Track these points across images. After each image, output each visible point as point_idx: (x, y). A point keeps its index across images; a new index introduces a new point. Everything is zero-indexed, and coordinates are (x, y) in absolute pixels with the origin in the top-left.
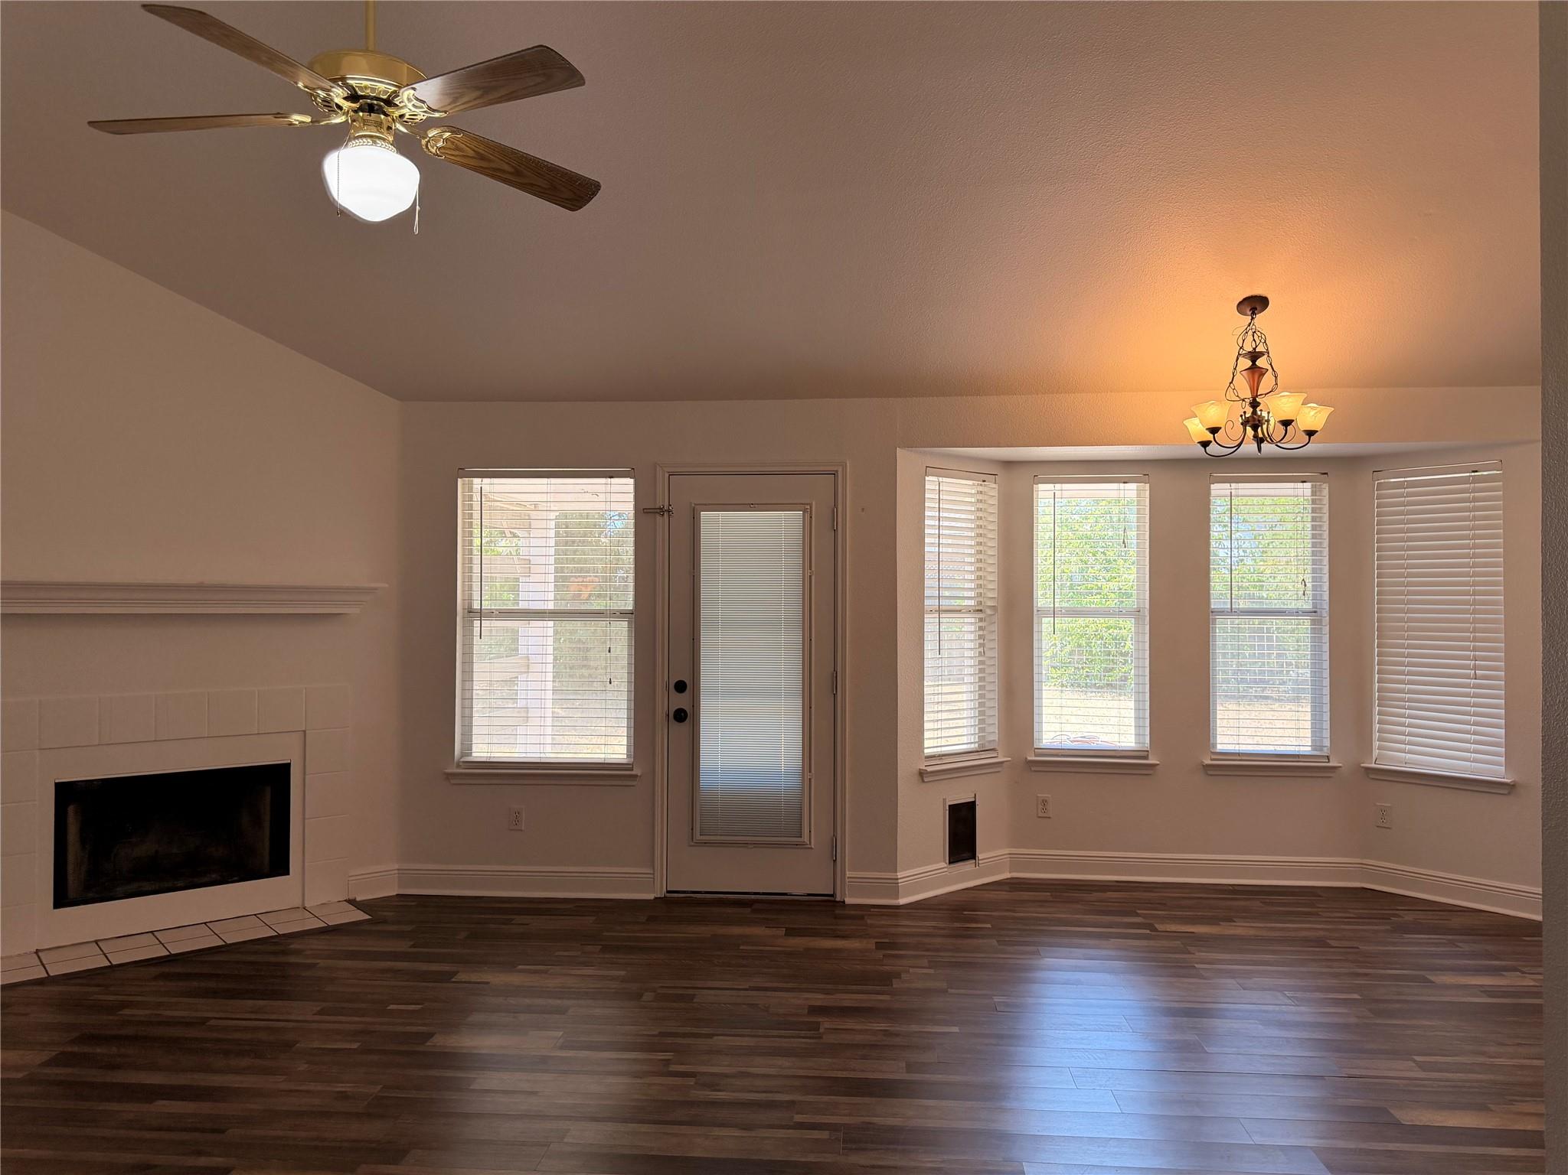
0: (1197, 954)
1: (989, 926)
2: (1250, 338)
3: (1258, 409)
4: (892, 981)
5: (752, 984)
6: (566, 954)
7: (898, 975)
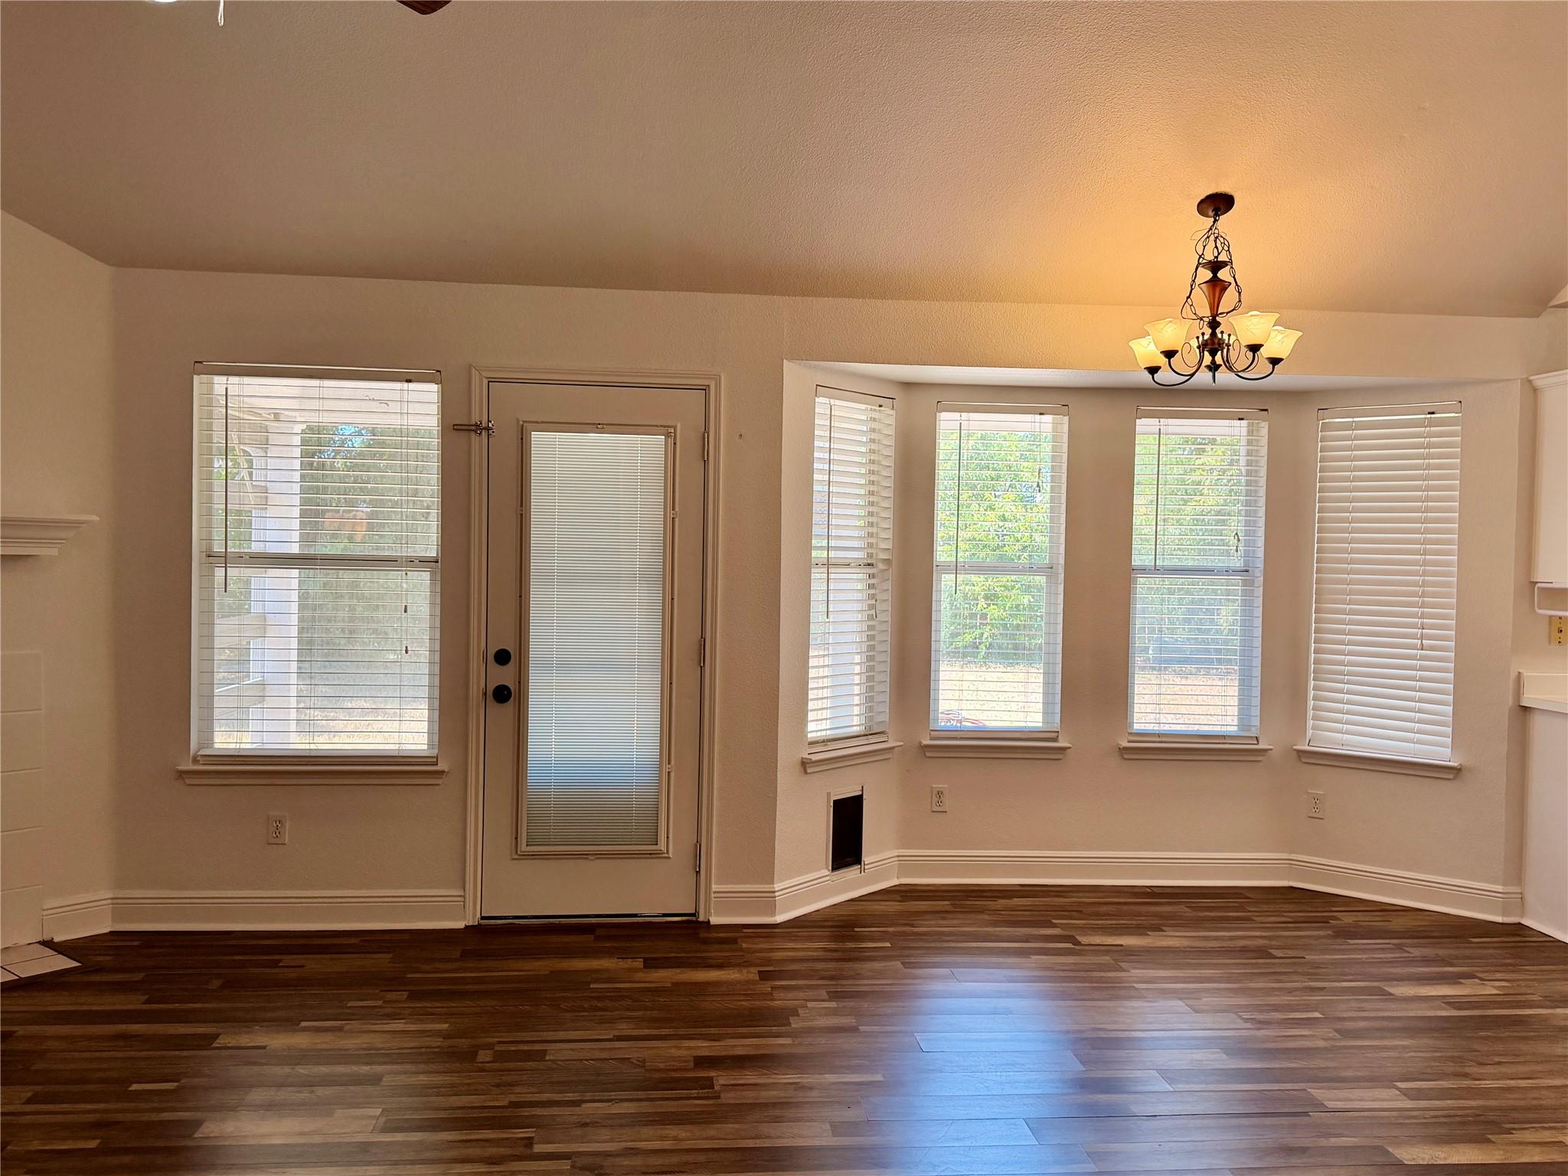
0: (1132, 971)
1: (888, 945)
2: (1211, 244)
3: (1218, 331)
4: (789, 1019)
5: (617, 1033)
6: (360, 1004)
7: (794, 1012)
